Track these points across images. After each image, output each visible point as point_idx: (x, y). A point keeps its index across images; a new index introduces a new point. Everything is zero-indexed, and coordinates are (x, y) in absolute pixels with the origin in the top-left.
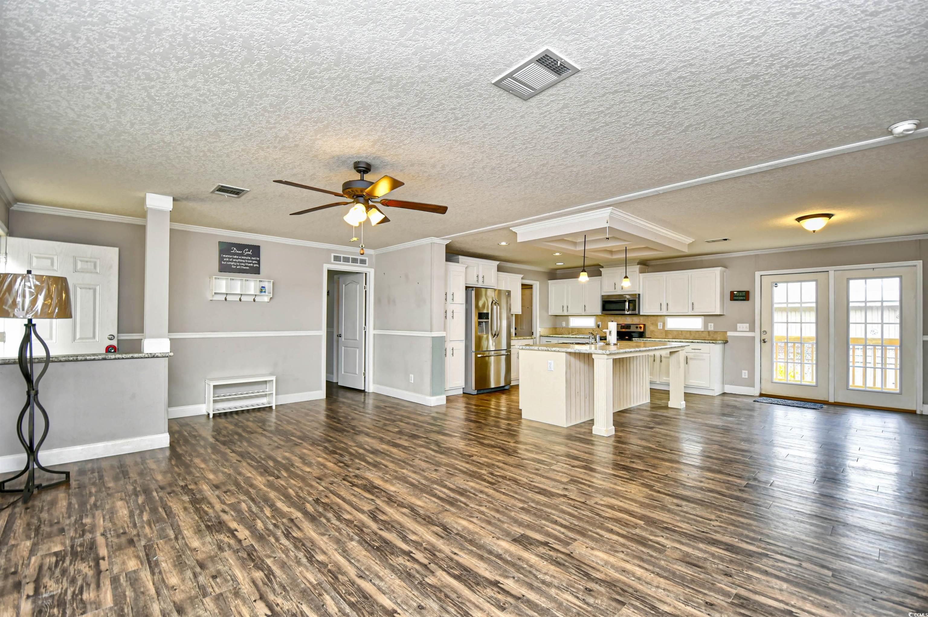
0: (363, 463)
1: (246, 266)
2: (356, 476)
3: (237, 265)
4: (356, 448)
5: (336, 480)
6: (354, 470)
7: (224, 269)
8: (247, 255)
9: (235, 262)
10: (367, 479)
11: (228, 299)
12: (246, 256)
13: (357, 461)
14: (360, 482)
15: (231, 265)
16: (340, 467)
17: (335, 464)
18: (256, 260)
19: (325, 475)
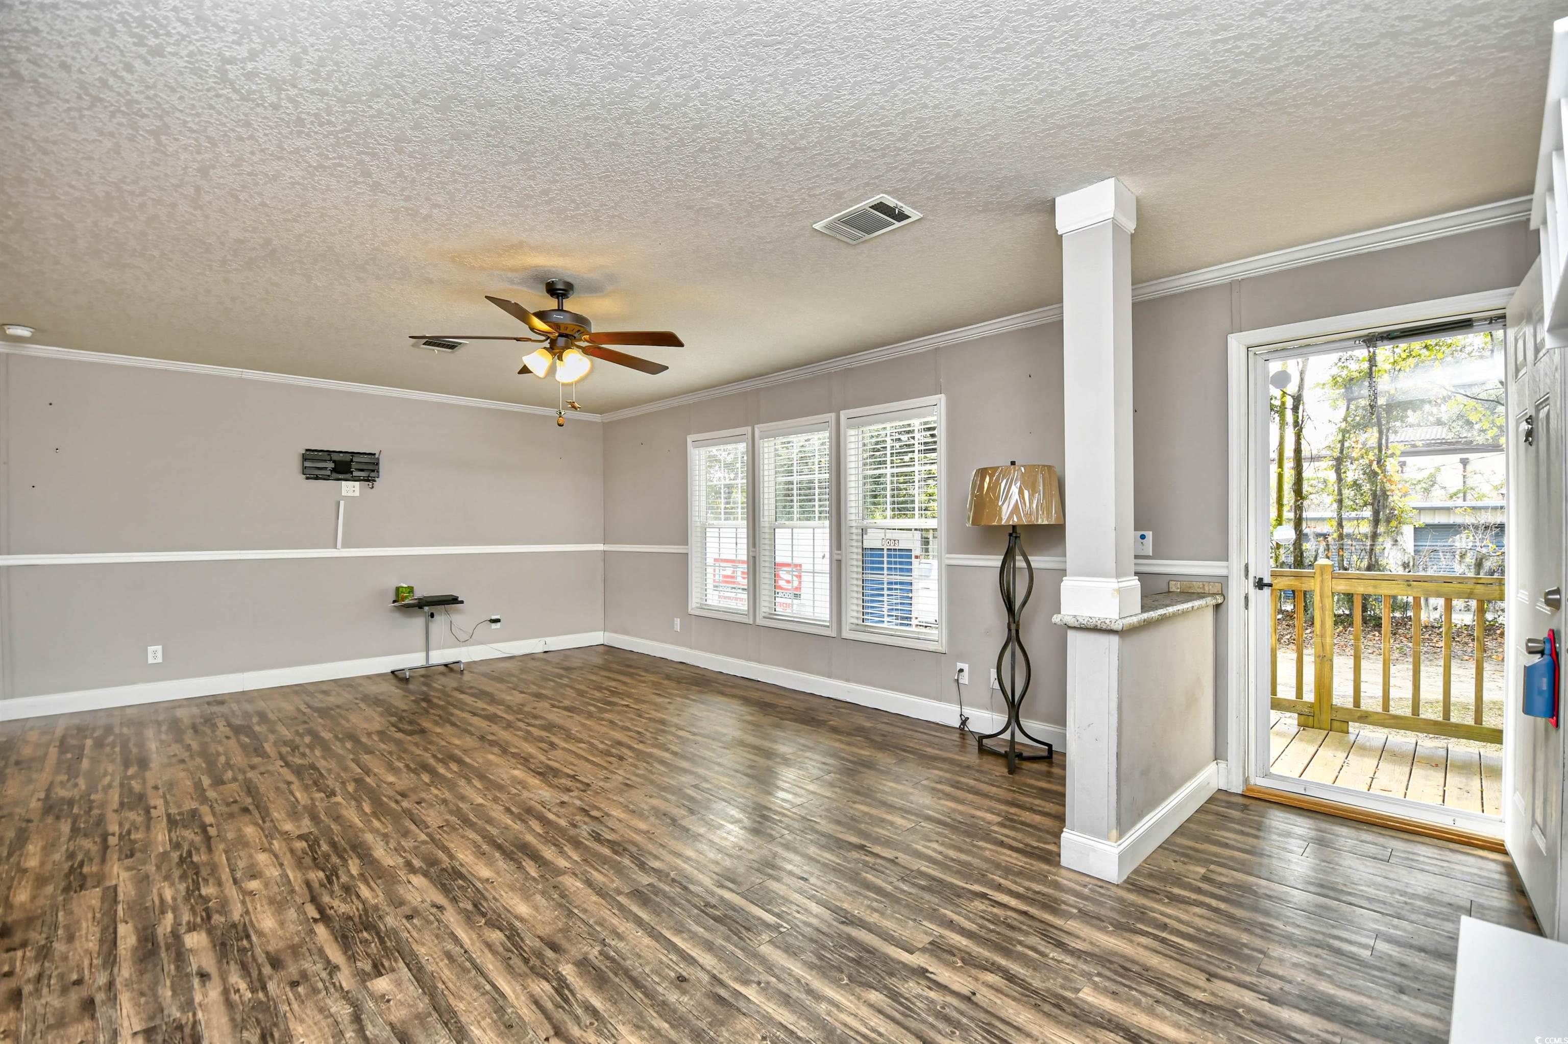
0: (551, 816)
2: (568, 790)
4: (562, 863)
5: (601, 784)
6: (571, 801)
10: (551, 785)
13: (563, 823)
14: (563, 781)
16: (598, 809)
17: (608, 815)
19: (621, 792)
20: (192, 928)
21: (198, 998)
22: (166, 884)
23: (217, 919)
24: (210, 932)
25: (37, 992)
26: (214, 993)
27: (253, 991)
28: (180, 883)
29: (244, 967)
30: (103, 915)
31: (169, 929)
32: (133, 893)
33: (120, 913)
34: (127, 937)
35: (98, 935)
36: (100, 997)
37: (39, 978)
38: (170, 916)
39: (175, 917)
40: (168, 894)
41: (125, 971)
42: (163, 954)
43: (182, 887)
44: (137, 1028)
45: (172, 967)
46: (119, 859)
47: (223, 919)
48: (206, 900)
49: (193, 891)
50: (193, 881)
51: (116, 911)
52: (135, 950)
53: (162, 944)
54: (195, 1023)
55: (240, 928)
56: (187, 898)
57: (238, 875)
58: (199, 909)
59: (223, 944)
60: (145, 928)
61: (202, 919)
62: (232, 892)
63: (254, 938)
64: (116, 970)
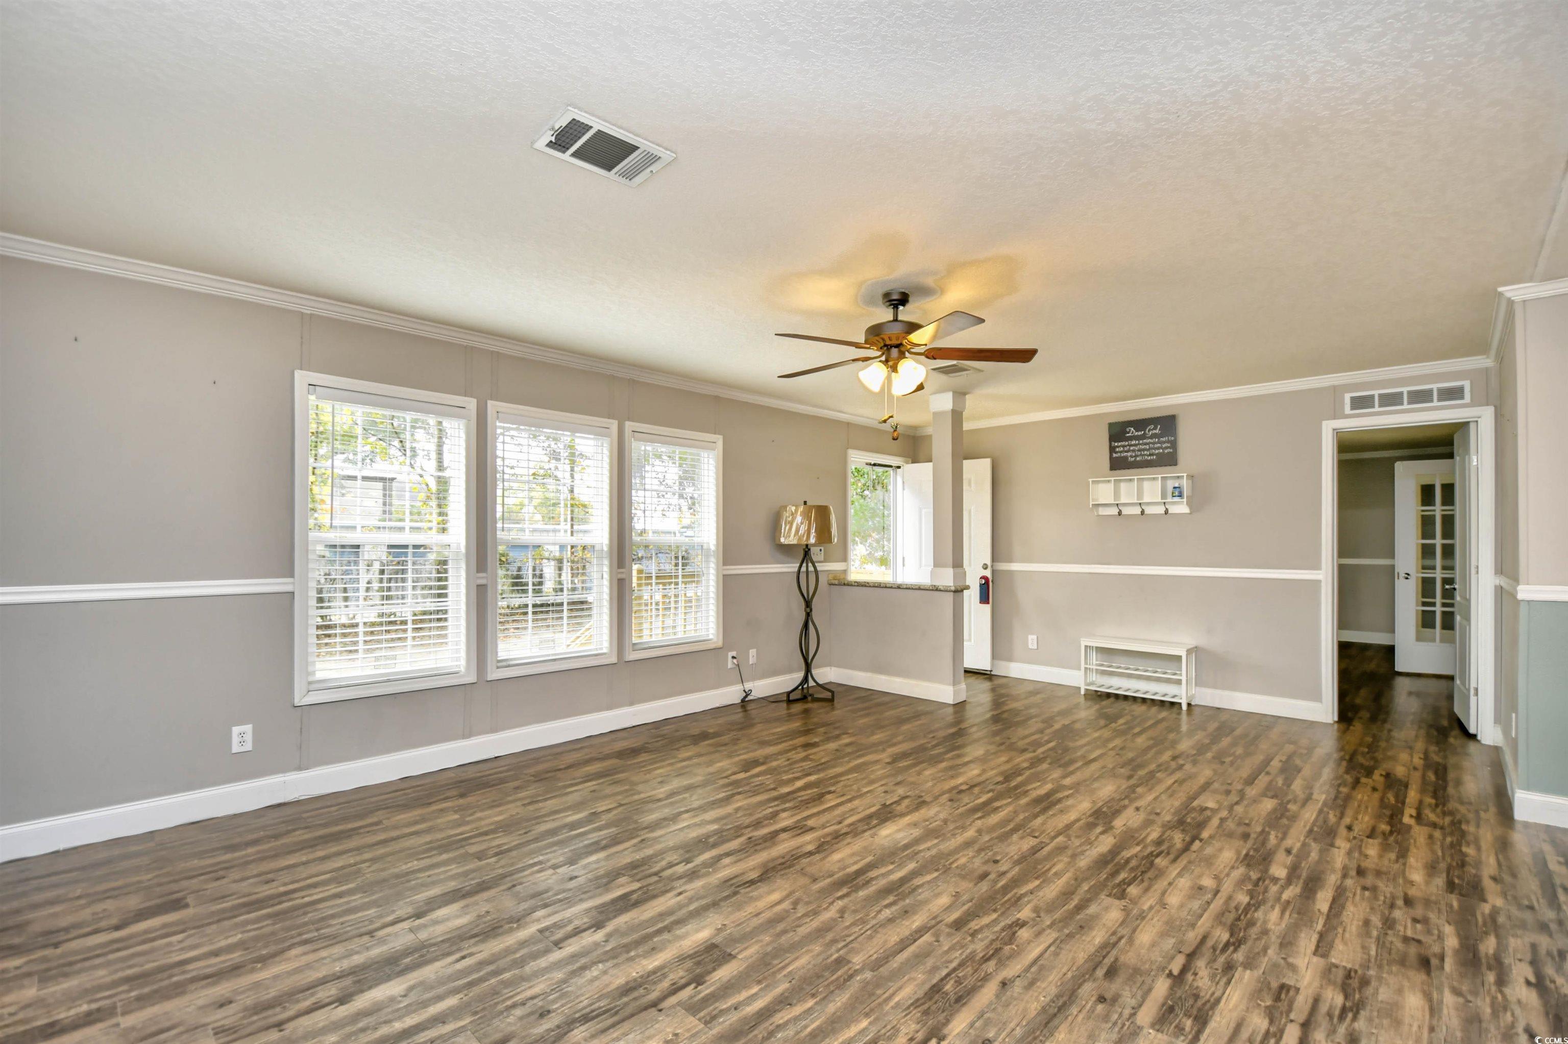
1: (1150, 455)
3: (1136, 456)
7: (1118, 464)
8: (1154, 436)
9: (1134, 451)
11: (1124, 512)
12: (1151, 437)
15: (1126, 458)
18: (1168, 442)
20: (1275, 880)
21: (1298, 845)
22: (1270, 926)
23: (1254, 875)
24: (1266, 871)
25: (1393, 897)
26: (1288, 842)
27: (1269, 833)
28: (1258, 919)
29: (1263, 843)
30: (1335, 929)
31: (1291, 888)
32: (1303, 935)
33: (1321, 922)
34: (1323, 901)
35: (1345, 913)
36: (1353, 873)
37: (1392, 906)
38: (1285, 896)
39: (1281, 893)
40: (1274, 915)
41: (1333, 879)
42: (1304, 875)
43: (1259, 915)
44: (1336, 850)
45: (1303, 865)
46: (1297, 990)
47: (1252, 873)
48: (1251, 894)
49: (1254, 905)
50: (1246, 915)
51: (1324, 926)
52: (1322, 887)
53: (1302, 881)
54: (1307, 837)
55: (1246, 862)
56: (1264, 902)
57: (1209, 896)
58: (1261, 889)
59: (1264, 859)
60: (1308, 898)
61: (1264, 881)
62: (1227, 887)
63: (1244, 852)
64: (1339, 882)
